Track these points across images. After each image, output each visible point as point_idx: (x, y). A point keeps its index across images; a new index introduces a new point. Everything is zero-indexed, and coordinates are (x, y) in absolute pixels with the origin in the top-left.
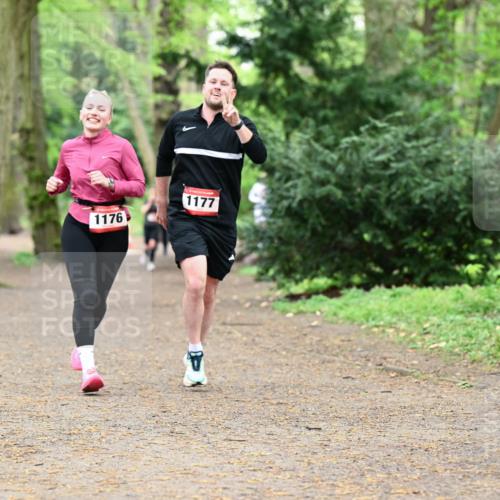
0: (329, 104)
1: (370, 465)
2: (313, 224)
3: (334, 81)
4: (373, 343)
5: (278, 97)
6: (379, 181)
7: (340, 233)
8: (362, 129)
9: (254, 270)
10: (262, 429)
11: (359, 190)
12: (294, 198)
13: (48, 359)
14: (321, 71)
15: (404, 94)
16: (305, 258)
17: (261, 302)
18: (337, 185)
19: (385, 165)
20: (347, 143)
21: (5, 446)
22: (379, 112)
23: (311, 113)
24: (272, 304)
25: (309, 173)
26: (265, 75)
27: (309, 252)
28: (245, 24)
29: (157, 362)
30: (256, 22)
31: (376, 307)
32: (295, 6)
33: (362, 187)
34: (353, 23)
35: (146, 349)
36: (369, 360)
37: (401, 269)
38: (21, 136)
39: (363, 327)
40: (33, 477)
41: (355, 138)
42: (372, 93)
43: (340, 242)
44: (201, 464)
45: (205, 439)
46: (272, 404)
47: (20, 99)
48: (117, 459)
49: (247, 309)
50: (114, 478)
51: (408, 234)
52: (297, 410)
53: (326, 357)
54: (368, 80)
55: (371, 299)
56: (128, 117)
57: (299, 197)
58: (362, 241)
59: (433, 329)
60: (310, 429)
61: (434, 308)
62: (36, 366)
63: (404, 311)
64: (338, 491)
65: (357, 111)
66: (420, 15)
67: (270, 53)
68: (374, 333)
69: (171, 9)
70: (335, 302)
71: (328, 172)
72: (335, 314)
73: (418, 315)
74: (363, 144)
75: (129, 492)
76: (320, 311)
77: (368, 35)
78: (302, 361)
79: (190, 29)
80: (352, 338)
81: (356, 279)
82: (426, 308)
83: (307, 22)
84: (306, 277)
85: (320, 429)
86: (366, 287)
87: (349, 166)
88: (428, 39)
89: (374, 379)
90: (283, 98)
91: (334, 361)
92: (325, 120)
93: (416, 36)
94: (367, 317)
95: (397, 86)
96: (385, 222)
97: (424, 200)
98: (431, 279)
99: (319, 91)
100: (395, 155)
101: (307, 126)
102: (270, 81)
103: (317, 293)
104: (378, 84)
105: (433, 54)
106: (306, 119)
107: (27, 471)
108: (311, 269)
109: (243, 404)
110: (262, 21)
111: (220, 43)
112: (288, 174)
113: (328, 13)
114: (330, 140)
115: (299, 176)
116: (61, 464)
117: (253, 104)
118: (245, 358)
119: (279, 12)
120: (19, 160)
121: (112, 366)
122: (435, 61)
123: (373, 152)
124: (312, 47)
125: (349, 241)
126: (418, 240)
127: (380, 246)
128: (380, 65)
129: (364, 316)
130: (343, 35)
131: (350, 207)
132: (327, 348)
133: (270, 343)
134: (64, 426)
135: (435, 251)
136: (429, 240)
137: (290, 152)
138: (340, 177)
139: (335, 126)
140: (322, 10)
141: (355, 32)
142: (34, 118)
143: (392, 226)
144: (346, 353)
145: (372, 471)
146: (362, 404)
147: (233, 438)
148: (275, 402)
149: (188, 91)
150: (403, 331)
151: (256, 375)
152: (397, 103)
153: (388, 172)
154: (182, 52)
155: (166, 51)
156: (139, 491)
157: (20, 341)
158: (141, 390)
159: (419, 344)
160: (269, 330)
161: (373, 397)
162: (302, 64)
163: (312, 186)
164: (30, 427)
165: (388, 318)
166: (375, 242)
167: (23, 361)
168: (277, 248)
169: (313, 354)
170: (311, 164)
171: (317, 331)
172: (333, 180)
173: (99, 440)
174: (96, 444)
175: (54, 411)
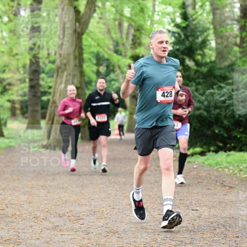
0: (201, 77)
1: (218, 225)
3: (203, 67)
4: (219, 175)
6: (221, 108)
7: (205, 129)
8: (215, 87)
11: (213, 112)
13: (86, 181)
14: (197, 63)
15: (231, 72)
16: (191, 140)
18: (205, 110)
19: (224, 102)
20: (209, 92)
21: (68, 216)
22: (222, 80)
23: (193, 81)
27: (193, 137)
31: (220, 160)
32: (187, 37)
33: (215, 111)
34: (210, 44)
36: (217, 182)
37: (231, 144)
39: (215, 168)
40: (79, 229)
41: (212, 91)
42: (218, 72)
43: (206, 133)
44: (148, 224)
47: (75, 75)
48: (114, 222)
50: (113, 230)
51: (234, 130)
53: (199, 180)
54: (218, 66)
55: (218, 156)
56: (118, 82)
58: (215, 133)
59: (244, 169)
60: (193, 210)
61: (245, 160)
62: (81, 184)
63: (232, 162)
64: (205, 236)
65: (212, 79)
66: (238, 40)
68: (219, 171)
69: (136, 38)
70: (204, 158)
71: (201, 104)
72: (203, 163)
73: (238, 163)
74: (215, 93)
75: (119, 236)
76: (197, 161)
77: (217, 49)
79: (144, 46)
80: (211, 172)
81: (212, 148)
82: (241, 160)
83: (192, 43)
84: (191, 148)
85: (197, 210)
86: (216, 152)
87: (209, 102)
88: (241, 50)
89: (220, 190)
91: (203, 182)
92: (199, 84)
93: (236, 49)
94: (217, 164)
95: (229, 69)
96: (224, 125)
97: (240, 116)
98: (243, 148)
99: (197, 71)
100: (228, 97)
101: (192, 86)
103: (196, 154)
104: (221, 69)
105: (244, 56)
106: (191, 83)
107: (77, 227)
108: (194, 144)
110: (173, 43)
113: (200, 39)
114: (201, 91)
116: (91, 224)
121: (112, 184)
122: (244, 59)
123: (219, 96)
124: (194, 54)
125: (209, 133)
126: (237, 133)
127: (222, 135)
128: (222, 61)
129: (215, 164)
130: (206, 49)
131: (209, 119)
132: (200, 177)
134: (92, 208)
135: (244, 137)
136: (242, 133)
138: (206, 107)
139: (203, 86)
140: (198, 38)
141: (211, 47)
142: (81, 83)
143: (227, 127)
144: (208, 179)
145: (219, 228)
146: (213, 200)
148: (179, 199)
152: (229, 76)
153: (225, 105)
156: (123, 235)
158: (124, 193)
159: (238, 175)
161: (219, 197)
162: (189, 61)
163: (194, 110)
164: (79, 209)
165: (225, 164)
166: (220, 133)
167: (76, 181)
169: (194, 179)
171: (196, 170)
172: (203, 108)
173: (107, 214)
174: (106, 216)
175: (88, 202)
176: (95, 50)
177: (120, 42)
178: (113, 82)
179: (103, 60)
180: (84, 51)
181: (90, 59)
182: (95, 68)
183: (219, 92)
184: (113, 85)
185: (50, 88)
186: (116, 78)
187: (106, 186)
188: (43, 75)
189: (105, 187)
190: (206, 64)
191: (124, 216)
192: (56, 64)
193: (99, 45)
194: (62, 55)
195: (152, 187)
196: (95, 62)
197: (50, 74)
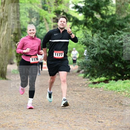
0: (105, 26)
2: (100, 61)
3: (107, 19)
4: (118, 97)
5: (90, 24)
6: (120, 49)
7: (108, 64)
8: (115, 33)
9: (83, 75)
10: (85, 122)
11: (114, 51)
12: (95, 54)
14: (102, 16)
15: (127, 23)
16: (98, 71)
17: (85, 84)
18: (107, 50)
19: (122, 44)
20: (111, 37)
21: (9, 127)
22: (120, 28)
23: (100, 29)
24: (88, 85)
25: (99, 46)
26: (86, 17)
27: (99, 70)
28: (80, 2)
29: (54, 102)
30: (83, 2)
31: (119, 86)
33: (115, 51)
34: (112, 2)
36: (117, 102)
37: (126, 75)
38: (14, 35)
39: (115, 92)
41: (113, 36)
42: (118, 23)
43: (108, 66)
45: (68, 125)
46: (88, 115)
49: (81, 86)
52: (95, 116)
53: (104, 101)
54: (117, 19)
55: (118, 83)
56: (46, 30)
57: (96, 53)
58: (115, 66)
60: (99, 122)
62: (18, 103)
63: (127, 87)
65: (113, 28)
67: (88, 11)
68: (118, 93)
70: (107, 84)
71: (105, 46)
72: (107, 88)
74: (115, 38)
76: (102, 87)
77: (117, 5)
78: (97, 102)
79: (64, 4)
80: (112, 95)
81: (113, 78)
83: (99, 2)
84: (98, 77)
85: (102, 122)
86: (116, 80)
87: (111, 44)
89: (118, 107)
90: (91, 24)
91: (106, 102)
92: (104, 31)
94: (116, 89)
95: (125, 20)
96: (122, 61)
99: (102, 22)
101: (99, 32)
102: (88, 19)
103: (101, 82)
104: (120, 20)
106: (98, 30)
108: (100, 75)
109: (79, 115)
110: (85, 1)
111: (73, 8)
112: (93, 47)
114: (105, 36)
115: (96, 47)
117: (83, 26)
118: (80, 101)
120: (13, 42)
123: (118, 40)
124: (100, 9)
125: (111, 66)
128: (120, 14)
129: (115, 89)
130: (109, 5)
131: (111, 56)
132: (104, 98)
133: (88, 96)
134: (26, 121)
137: (94, 40)
138: (109, 47)
139: (107, 32)
141: (113, 4)
142: (18, 30)
143: (124, 62)
144: (110, 100)
146: (115, 115)
147: (76, 124)
148: (89, 114)
150: (127, 93)
151: (84, 106)
152: (125, 26)
154: (62, 10)
155: (57, 10)
157: (13, 96)
158: (49, 110)
160: (87, 93)
161: (118, 113)
162: (97, 14)
163: (100, 50)
164: (17, 121)
165: (122, 89)
166: (119, 67)
167: (14, 102)
168: (89, 68)
169: (100, 100)
170: (99, 43)
171: (101, 93)
172: (106, 48)
173: (37, 125)
174: (36, 126)
175: (23, 116)
178: (41, 30)
183: (118, 37)
184: (42, 31)
186: (43, 27)
187: (36, 105)
190: (109, 17)
191: (49, 126)
193: (31, 3)
194: (4, 10)
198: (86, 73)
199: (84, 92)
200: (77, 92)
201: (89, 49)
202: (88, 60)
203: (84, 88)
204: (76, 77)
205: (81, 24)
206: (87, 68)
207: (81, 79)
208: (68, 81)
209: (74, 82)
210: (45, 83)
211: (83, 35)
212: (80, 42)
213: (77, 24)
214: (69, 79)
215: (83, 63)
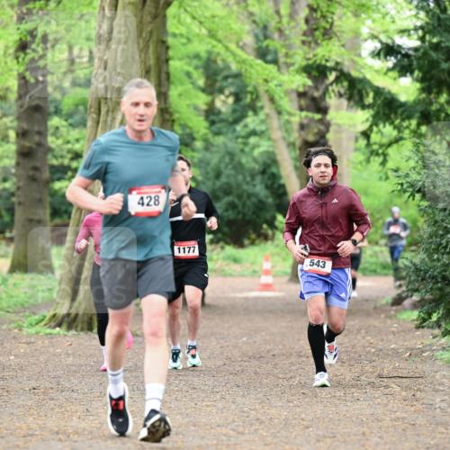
5: (443, 115)
9: (415, 314)
17: (423, 351)
24: (435, 354)
28: (403, 32)
29: (303, 420)
30: (416, 29)
35: (291, 404)
49: (406, 359)
56: (269, 139)
67: (434, 64)
69: (319, 14)
79: (339, 41)
102: (432, 96)
110: (422, 28)
111: (376, 54)
117: (414, 123)
118: (404, 415)
119: (442, 16)
121: (251, 425)
149: (338, 108)
151: (418, 435)
154: (331, 65)
155: (310, 62)
160: (431, 383)
168: (441, 289)
176: (201, 48)
177: (273, 24)
178: (253, 140)
179: (226, 78)
180: (171, 53)
181: (188, 75)
182: (202, 100)
185: (77, 156)
186: (263, 128)
187: (234, 430)
188: (55, 121)
189: (231, 432)
192: (93, 88)
193: (212, 34)
194: (110, 65)
195: (364, 434)
196: (201, 82)
197: (77, 118)
198: (426, 307)
199: (420, 380)
200: (393, 379)
201: (437, 212)
202: (436, 256)
203: (420, 366)
204: (389, 321)
205: (409, 117)
206: (431, 289)
207: (410, 331)
208: (359, 337)
209: (382, 340)
210: (269, 347)
211: (416, 159)
212: (405, 186)
213: (392, 116)
214: (363, 331)
215: (417, 270)
